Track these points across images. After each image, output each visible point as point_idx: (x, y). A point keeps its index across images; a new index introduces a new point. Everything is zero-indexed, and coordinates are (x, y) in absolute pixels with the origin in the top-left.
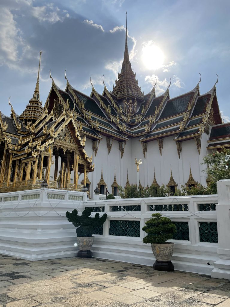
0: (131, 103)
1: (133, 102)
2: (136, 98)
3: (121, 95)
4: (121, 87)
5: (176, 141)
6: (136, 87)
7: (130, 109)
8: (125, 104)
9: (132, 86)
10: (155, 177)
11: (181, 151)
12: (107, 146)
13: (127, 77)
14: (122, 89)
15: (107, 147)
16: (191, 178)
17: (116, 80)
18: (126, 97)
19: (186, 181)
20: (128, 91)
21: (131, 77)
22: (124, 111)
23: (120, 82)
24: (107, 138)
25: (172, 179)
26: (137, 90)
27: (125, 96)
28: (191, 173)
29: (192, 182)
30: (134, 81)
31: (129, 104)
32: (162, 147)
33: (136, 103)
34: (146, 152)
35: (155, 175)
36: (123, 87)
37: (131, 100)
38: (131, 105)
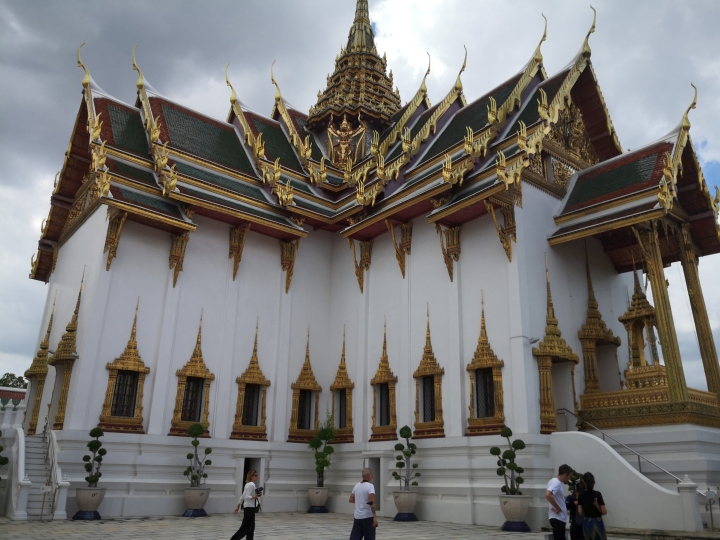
0: (344, 130)
1: (355, 125)
2: (362, 113)
3: (319, 111)
5: (438, 223)
6: (378, 90)
7: (343, 147)
8: (330, 133)
10: (385, 348)
11: (457, 257)
12: (230, 253)
15: (230, 257)
16: (484, 347)
18: (331, 114)
19: (469, 357)
23: (335, 80)
24: (231, 230)
25: (428, 352)
27: (329, 111)
28: (483, 328)
29: (485, 358)
30: (379, 75)
31: (338, 132)
32: (409, 250)
34: (365, 271)
35: (385, 342)
37: (345, 122)
38: (343, 134)
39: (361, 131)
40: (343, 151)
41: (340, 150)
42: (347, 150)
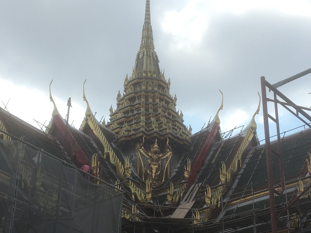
0: (155, 153)
1: (162, 150)
2: (169, 138)
3: (130, 131)
4: (132, 111)
6: (169, 114)
7: (154, 167)
8: (141, 153)
9: (160, 111)
13: (147, 88)
14: (133, 116)
17: (119, 95)
18: (142, 136)
20: (148, 123)
21: (159, 89)
22: (136, 171)
23: (129, 99)
26: (173, 121)
27: (141, 134)
30: (166, 98)
31: (150, 154)
33: (169, 154)
36: (135, 112)
37: (156, 146)
38: (155, 157)
39: (168, 154)
40: (154, 171)
41: (151, 169)
42: (157, 170)
